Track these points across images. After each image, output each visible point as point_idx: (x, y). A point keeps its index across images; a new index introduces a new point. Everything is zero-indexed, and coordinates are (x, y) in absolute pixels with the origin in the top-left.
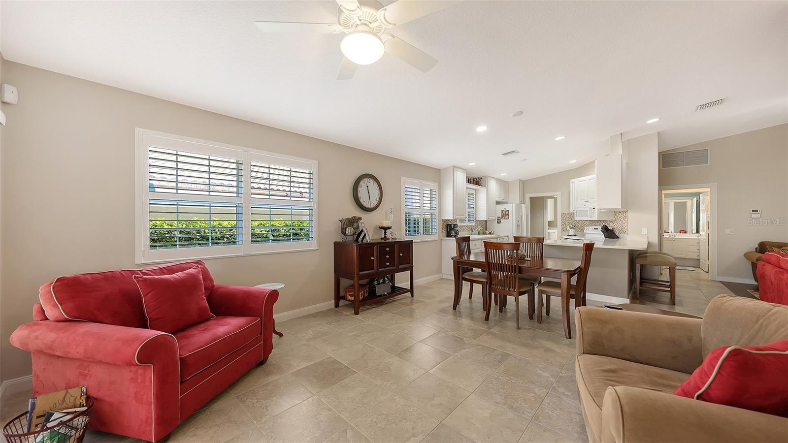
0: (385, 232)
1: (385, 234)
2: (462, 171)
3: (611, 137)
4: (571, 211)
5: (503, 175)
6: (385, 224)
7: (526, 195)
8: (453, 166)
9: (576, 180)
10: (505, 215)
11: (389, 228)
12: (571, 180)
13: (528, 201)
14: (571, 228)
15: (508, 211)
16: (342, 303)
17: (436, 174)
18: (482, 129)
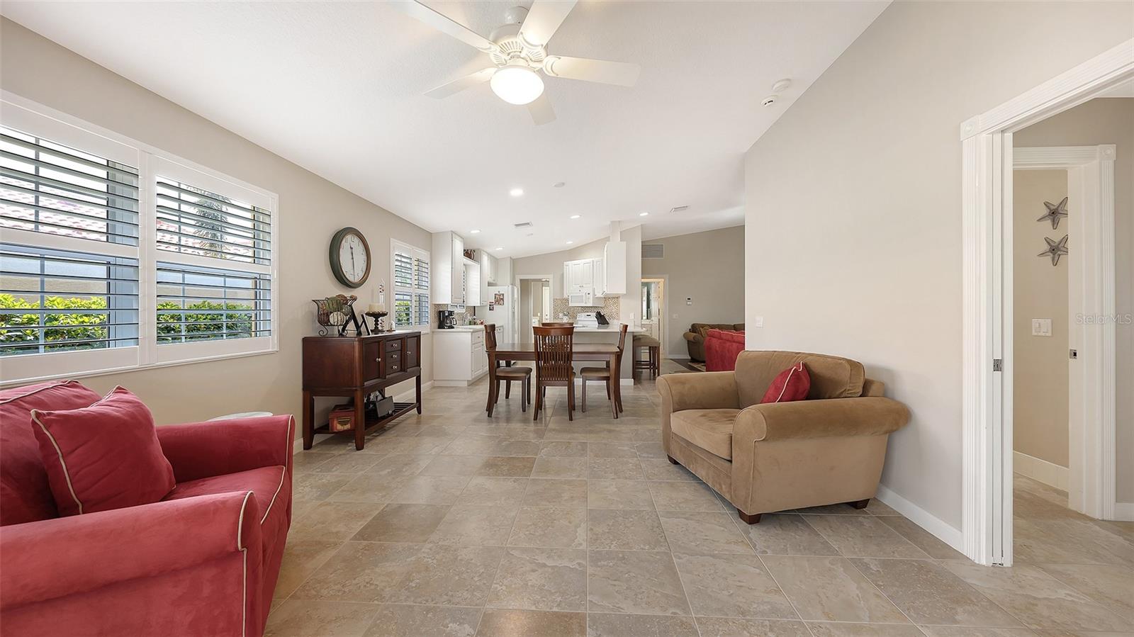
0: (377, 321)
1: (376, 324)
2: (461, 239)
3: (612, 222)
4: (565, 296)
5: (498, 250)
6: (377, 310)
7: (516, 276)
8: (452, 231)
9: (570, 263)
10: (499, 299)
11: (384, 315)
12: (565, 263)
13: (518, 283)
14: (565, 315)
15: (503, 295)
16: (318, 438)
17: (428, 239)
18: (517, 192)
